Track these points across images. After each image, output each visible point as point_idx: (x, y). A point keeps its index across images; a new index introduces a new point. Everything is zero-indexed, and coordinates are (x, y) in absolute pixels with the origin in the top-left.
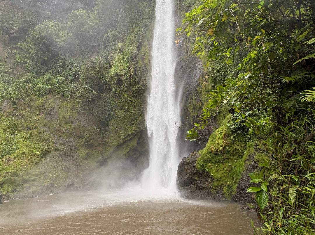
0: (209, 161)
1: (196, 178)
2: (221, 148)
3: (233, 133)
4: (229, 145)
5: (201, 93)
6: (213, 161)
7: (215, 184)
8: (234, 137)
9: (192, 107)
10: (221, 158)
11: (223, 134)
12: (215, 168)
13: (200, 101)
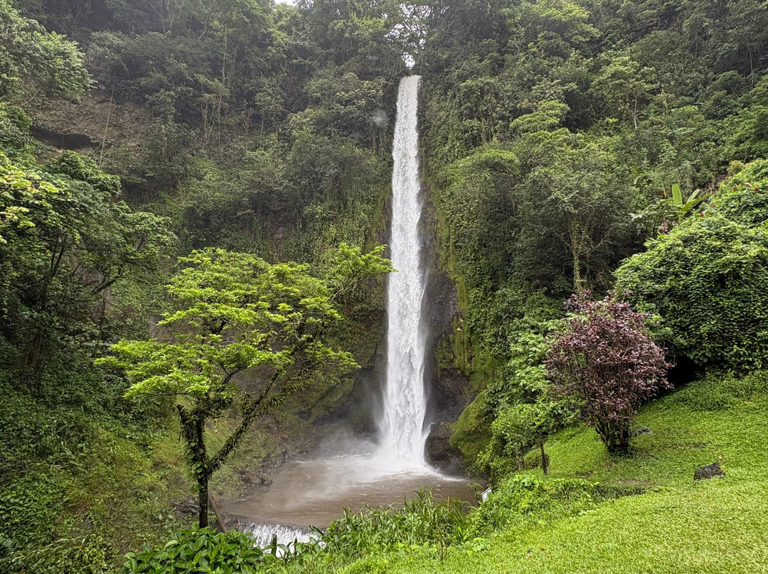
0: (462, 440)
1: (449, 455)
2: (473, 429)
3: (485, 415)
4: (480, 425)
5: (454, 342)
6: (465, 439)
7: (465, 460)
8: (486, 419)
9: (441, 356)
10: (472, 438)
11: (476, 414)
12: (466, 447)
13: (452, 352)
